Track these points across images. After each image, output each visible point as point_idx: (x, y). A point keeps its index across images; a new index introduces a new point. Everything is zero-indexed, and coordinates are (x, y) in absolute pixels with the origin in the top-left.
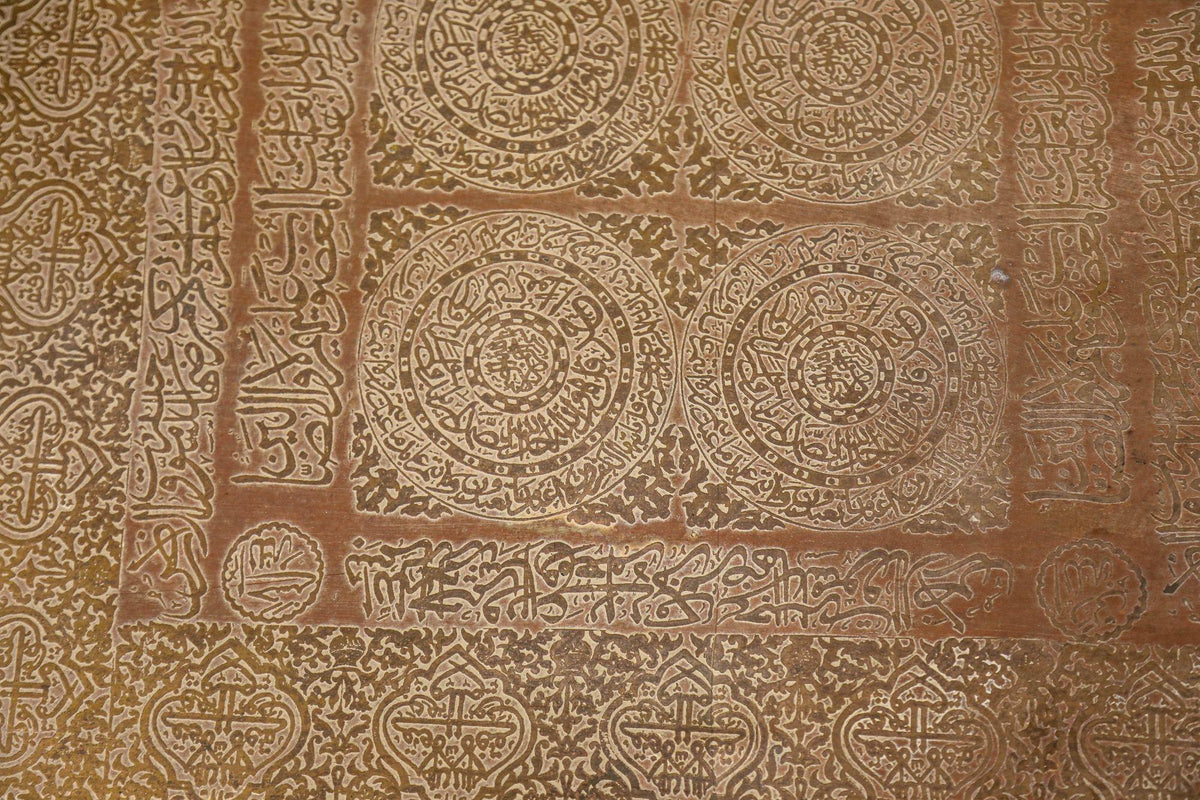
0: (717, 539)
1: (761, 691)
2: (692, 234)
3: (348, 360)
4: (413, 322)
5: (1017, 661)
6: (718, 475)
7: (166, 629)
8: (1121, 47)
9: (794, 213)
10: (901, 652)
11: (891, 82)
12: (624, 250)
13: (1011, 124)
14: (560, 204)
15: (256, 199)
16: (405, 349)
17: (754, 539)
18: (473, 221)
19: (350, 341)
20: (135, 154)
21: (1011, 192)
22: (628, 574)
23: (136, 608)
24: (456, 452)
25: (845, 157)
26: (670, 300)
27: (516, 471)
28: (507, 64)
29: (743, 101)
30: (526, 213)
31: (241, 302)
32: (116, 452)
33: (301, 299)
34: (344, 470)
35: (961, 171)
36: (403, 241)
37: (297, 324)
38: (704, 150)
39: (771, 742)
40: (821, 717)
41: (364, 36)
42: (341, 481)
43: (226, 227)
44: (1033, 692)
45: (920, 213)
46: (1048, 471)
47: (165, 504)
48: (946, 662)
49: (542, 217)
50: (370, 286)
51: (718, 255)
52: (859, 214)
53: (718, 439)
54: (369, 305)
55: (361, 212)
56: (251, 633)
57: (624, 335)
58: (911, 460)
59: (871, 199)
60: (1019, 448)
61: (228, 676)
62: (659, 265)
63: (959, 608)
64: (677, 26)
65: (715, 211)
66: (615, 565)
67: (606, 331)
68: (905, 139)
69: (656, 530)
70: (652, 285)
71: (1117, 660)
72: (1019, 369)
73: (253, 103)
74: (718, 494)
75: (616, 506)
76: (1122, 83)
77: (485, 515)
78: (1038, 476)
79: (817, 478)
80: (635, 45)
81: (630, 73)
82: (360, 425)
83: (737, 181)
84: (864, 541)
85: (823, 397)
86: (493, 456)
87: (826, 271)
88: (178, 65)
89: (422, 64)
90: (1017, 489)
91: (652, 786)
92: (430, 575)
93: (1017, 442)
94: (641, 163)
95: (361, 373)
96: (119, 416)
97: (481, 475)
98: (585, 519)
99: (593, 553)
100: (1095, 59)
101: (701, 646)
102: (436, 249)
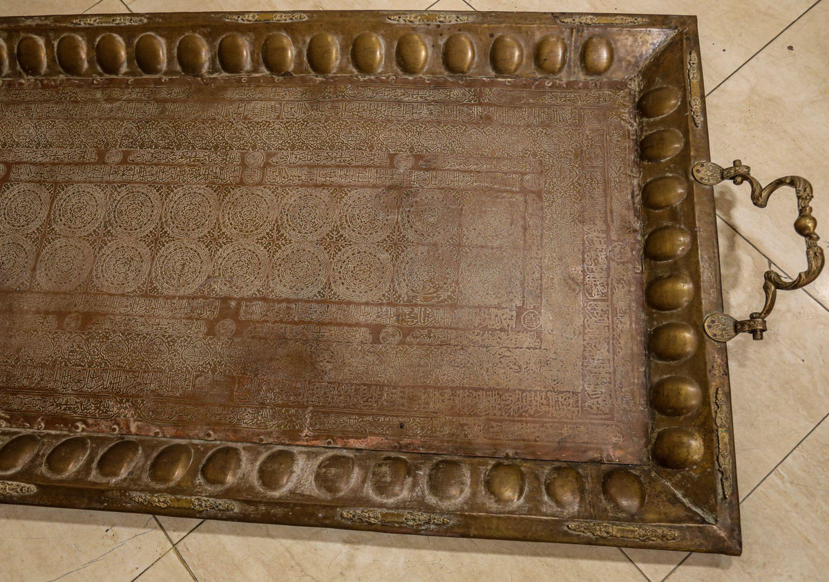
2: (38, 238)
3: (30, 181)
4: (33, 192)
8: (53, 313)
9: (38, 255)
11: (58, 273)
12: (38, 226)
13: (45, 293)
14: (49, 215)
15: (60, 166)
16: (29, 191)
18: (49, 201)
19: (33, 182)
20: (72, 146)
21: (32, 292)
24: (10, 199)
25: (46, 264)
26: (28, 234)
28: (76, 206)
29: (61, 247)
30: (48, 210)
31: (42, 164)
32: (23, 147)
33: (41, 174)
34: (12, 182)
35: (38, 284)
36: (48, 190)
37: (37, 173)
38: (53, 240)
41: (84, 182)
42: (9, 181)
43: (56, 161)
45: (33, 277)
47: (13, 155)
49: (47, 213)
50: (41, 185)
51: (33, 242)
52: (35, 266)
54: (38, 185)
55: (54, 183)
57: (23, 226)
59: (37, 269)
62: (34, 232)
65: (42, 242)
67: (25, 223)
68: (47, 275)
70: (31, 231)
73: (76, 164)
76: (47, 313)
80: (75, 228)
81: (70, 228)
82: (18, 184)
83: (46, 246)
87: (26, 260)
88: (85, 152)
89: (78, 192)
94: (53, 229)
95: (27, 184)
96: (29, 147)
102: (45, 195)
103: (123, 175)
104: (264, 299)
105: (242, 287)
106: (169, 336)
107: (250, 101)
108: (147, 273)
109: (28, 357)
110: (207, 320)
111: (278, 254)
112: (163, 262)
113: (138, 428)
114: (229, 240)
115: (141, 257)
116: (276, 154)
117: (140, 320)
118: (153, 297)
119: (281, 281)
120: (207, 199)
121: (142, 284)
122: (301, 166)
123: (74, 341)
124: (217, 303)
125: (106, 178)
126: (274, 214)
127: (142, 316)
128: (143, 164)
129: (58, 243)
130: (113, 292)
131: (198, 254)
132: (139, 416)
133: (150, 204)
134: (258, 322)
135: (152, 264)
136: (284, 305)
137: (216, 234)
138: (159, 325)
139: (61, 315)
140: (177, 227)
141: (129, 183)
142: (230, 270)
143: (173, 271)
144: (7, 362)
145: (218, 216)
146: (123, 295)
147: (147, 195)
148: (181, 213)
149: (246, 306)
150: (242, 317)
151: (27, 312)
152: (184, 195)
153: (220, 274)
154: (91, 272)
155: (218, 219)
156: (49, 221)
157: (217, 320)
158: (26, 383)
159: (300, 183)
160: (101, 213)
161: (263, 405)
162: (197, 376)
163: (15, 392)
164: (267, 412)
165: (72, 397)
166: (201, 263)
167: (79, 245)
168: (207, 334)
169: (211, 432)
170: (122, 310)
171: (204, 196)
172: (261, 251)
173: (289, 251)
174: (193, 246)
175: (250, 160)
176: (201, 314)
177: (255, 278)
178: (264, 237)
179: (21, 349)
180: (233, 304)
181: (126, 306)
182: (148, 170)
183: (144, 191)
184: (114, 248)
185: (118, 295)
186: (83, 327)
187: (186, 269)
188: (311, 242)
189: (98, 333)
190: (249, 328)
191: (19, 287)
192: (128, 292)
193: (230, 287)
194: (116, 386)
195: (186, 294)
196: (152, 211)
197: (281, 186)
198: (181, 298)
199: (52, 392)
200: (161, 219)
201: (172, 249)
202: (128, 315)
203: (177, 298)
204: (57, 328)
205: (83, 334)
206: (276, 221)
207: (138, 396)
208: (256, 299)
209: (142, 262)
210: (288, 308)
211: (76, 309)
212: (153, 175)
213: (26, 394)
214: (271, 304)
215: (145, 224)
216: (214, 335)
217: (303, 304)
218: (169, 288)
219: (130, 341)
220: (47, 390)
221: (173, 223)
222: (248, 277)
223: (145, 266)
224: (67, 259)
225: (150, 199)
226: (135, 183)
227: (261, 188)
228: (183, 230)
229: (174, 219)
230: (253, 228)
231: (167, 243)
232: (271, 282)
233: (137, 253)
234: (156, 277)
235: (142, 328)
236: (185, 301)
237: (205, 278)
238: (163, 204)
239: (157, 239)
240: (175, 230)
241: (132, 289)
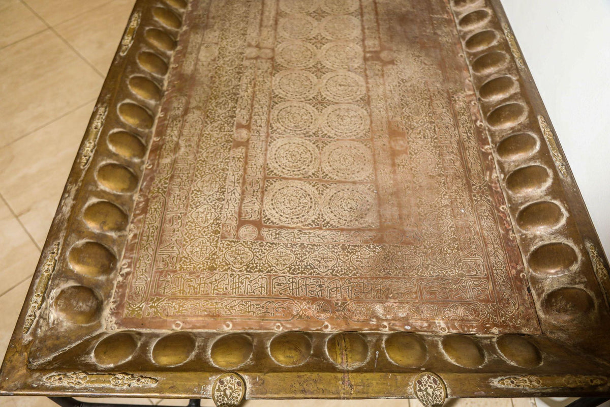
0: (328, 229)
1: (337, 252)
3: (262, 201)
4: (273, 196)
5: (382, 247)
6: (328, 220)
7: (229, 241)
8: (393, 160)
9: (340, 182)
10: (361, 246)
12: (311, 186)
13: (376, 170)
14: (300, 179)
15: (246, 177)
16: (272, 200)
17: (335, 230)
18: (284, 181)
19: (262, 198)
20: (226, 170)
21: (376, 180)
22: (312, 235)
23: (223, 237)
24: (281, 215)
25: (348, 174)
26: (319, 194)
27: (292, 219)
28: (290, 159)
29: (331, 166)
30: (293, 181)
31: (243, 193)
32: (221, 214)
33: (254, 192)
34: (261, 218)
35: (368, 177)
36: (272, 184)
37: (253, 195)
38: (324, 172)
39: (339, 260)
40: (348, 256)
41: (266, 155)
43: (241, 181)
44: (385, 252)
45: (361, 182)
46: (386, 220)
47: (229, 222)
48: (369, 247)
49: (296, 181)
50: (266, 190)
51: (327, 188)
52: (351, 182)
53: (328, 215)
54: (266, 193)
55: (265, 179)
56: (244, 242)
57: (311, 199)
58: (362, 218)
59: (353, 180)
60: (380, 216)
61: (240, 248)
62: (317, 189)
63: (371, 239)
64: (319, 155)
65: (327, 181)
66: (310, 233)
67: (308, 198)
68: (358, 172)
69: (317, 228)
70: (316, 192)
71: (399, 247)
72: (380, 205)
73: (246, 163)
74: (328, 223)
75: (310, 224)
76: (394, 165)
77: (287, 225)
78: (383, 220)
79: (345, 220)
80: (312, 158)
81: (311, 162)
82: (264, 211)
83: (330, 177)
84: (354, 230)
85: (346, 208)
86: (288, 216)
87: (346, 190)
88: (234, 157)
89: (275, 159)
90: (380, 222)
91: (317, 267)
92: (276, 234)
93: (380, 215)
94: (313, 174)
95: (264, 203)
96: (221, 208)
97: (286, 219)
98: (304, 226)
99: (306, 231)
100: (389, 161)
101: (326, 246)
102: (277, 185)
103: (260, 126)
104: (363, 40)
105: (356, 52)
106: (399, 83)
107: (197, 59)
108: (350, 105)
109: (436, 168)
110: (383, 66)
111: (329, 38)
112: (339, 97)
113: (469, 90)
114: (319, 63)
115: (336, 110)
116: (248, 43)
117: (389, 101)
118: (368, 99)
119: (349, 34)
121: (360, 106)
122: (260, 31)
123: (416, 138)
124: (369, 63)
125: (263, 138)
126: (299, 42)
127: (386, 101)
128: (251, 114)
129: (327, 168)
130: (368, 122)
131: (331, 78)
132: (462, 90)
133: (289, 108)
134: (380, 41)
135: (342, 103)
136: (366, 31)
137: (314, 69)
139: (394, 154)
141: (269, 122)
143: (346, 91)
144: (444, 183)
146: (370, 115)
149: (369, 48)
150: (378, 49)
151: (395, 180)
152: (281, 89)
153: (346, 65)
154: (353, 140)
155: (302, 70)
156: (306, 178)
157: (382, 61)
158: (458, 164)
159: (273, 32)
160: (297, 140)
161: (435, 34)
162: (425, 64)
163: (467, 170)
164: (439, 32)
165: (460, 130)
167: (328, 153)
168: (393, 64)
169: (459, 55)
170: (383, 113)
172: (327, 46)
174: (325, 81)
175: (253, 55)
176: (379, 70)
177: (348, 47)
178: (316, 46)
179: (430, 175)
180: (368, 55)
182: (256, 110)
183: (277, 112)
184: (329, 129)
185: (371, 118)
186: (402, 135)
187: (342, 83)
188: (319, 24)
189: (406, 123)
190: (385, 44)
191: (373, 191)
192: (368, 113)
193: (356, 58)
194: (444, 105)
195: (363, 81)
196: (295, 106)
198: (367, 83)
199: (460, 143)
200: (302, 101)
202: (387, 109)
204: (406, 153)
205: (408, 133)
206: (303, 41)
207: (448, 92)
208: (363, 44)
210: (368, 29)
211: (387, 144)
212: (262, 107)
213: (466, 161)
214: (366, 36)
216: (393, 60)
217: (364, 23)
219: (408, 103)
220: (459, 147)
221: (305, 94)
222: (347, 50)
223: (343, 107)
224: (342, 159)
225: (284, 109)
226: (269, 118)
227: (276, 49)
228: (311, 87)
230: (309, 52)
231: (323, 96)
232: (350, 39)
234: (352, 99)
235: (396, 99)
236: (369, 81)
237: (350, 73)
238: (289, 100)
239: (320, 103)
240: (311, 92)
241: (365, 111)
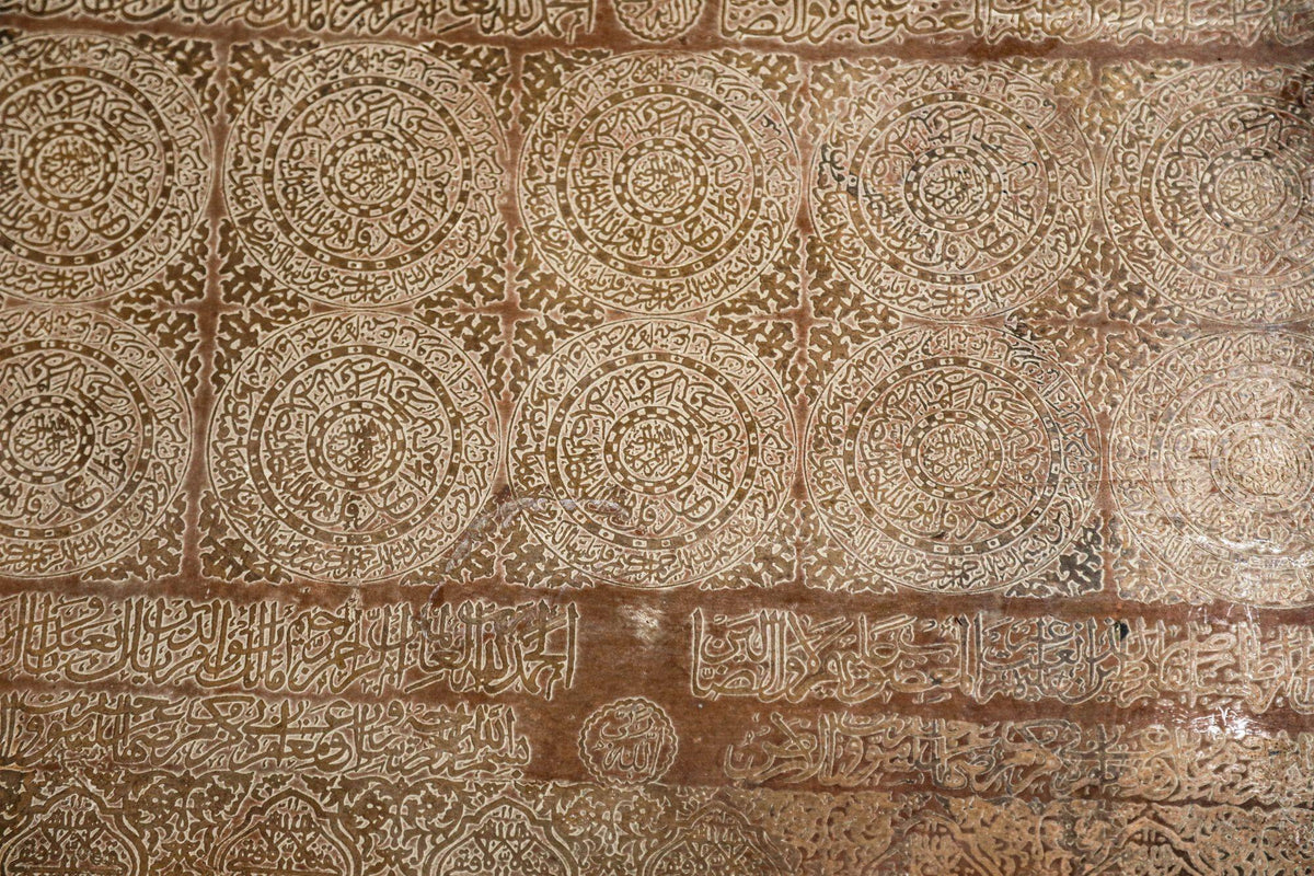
104: (797, 596)
105: (679, 542)
106: (348, 787)
108: (182, 479)
110: (526, 701)
111: (833, 382)
112: (259, 421)
114: (578, 316)
115: (139, 397)
117: (181, 707)
118: (231, 590)
119: (868, 509)
120: (443, 112)
121: (162, 532)
124: (566, 619)
126: (787, 190)
127: (188, 690)
131: (434, 382)
133: (151, 135)
134: (784, 706)
135: (200, 433)
136: (903, 623)
137: (512, 284)
138: (281, 729)
140: (309, 249)
141: (25, 23)
142: (603, 460)
143: (315, 463)
145: (511, 195)
146: (72, 586)
147: (130, 90)
148: (318, 182)
149: (716, 631)
150: (704, 683)
152: (325, 90)
153: (555, 477)
155: (510, 213)
157: (578, 702)
159: (898, 36)
166: (455, 423)
168: (541, 771)
170: (80, 662)
171: (425, 97)
172: (747, 366)
173: (888, 369)
174: (404, 343)
176: (492, 673)
177: (740, 496)
178: (753, 298)
180: (647, 620)
181: (97, 642)
183: (116, 64)
185: (46, 586)
187: (381, 454)
188: (990, 321)
190: (749, 738)
192: (97, 573)
193: (619, 539)
195: (400, 572)
196: (170, 170)
197: (808, 54)
198: (377, 595)
200: (216, 208)
201: (296, 356)
202: (113, 686)
203: (357, 596)
206: (804, 223)
208: (757, 595)
209: (146, 419)
210: (924, 638)
214: (840, 619)
215: (139, 233)
216: (578, 775)
217: (998, 619)
218: (303, 547)
219: (147, 817)
221: (286, 227)
222: (701, 491)
223: (164, 441)
225: (147, 106)
226: (62, 23)
227: (710, 59)
228: (343, 263)
229: (287, 206)
230: (689, 257)
231: (267, 326)
232: (821, 516)
233: (115, 376)
234: (232, 494)
235: (196, 747)
236: (398, 609)
237: (486, 496)
238: (221, 134)
239: (210, 308)
240: (300, 263)
241: (116, 557)
